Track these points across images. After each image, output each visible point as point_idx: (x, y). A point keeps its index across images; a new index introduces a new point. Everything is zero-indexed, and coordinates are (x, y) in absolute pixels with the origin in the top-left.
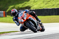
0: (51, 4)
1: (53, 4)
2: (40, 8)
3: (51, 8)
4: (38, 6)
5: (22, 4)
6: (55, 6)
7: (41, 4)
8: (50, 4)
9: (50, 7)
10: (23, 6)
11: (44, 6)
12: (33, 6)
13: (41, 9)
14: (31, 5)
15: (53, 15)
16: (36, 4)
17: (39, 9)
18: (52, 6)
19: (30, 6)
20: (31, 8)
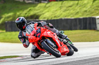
0: (74, 10)
1: (77, 11)
2: (55, 17)
3: (73, 18)
4: (52, 15)
5: (25, 11)
6: (80, 14)
7: (56, 10)
8: (72, 11)
9: (72, 16)
10: (26, 14)
11: (61, 15)
12: (43, 14)
13: (57, 20)
14: (40, 12)
15: (76, 29)
16: (48, 11)
17: (53, 19)
18: (76, 14)
19: (37, 14)
20: (40, 17)
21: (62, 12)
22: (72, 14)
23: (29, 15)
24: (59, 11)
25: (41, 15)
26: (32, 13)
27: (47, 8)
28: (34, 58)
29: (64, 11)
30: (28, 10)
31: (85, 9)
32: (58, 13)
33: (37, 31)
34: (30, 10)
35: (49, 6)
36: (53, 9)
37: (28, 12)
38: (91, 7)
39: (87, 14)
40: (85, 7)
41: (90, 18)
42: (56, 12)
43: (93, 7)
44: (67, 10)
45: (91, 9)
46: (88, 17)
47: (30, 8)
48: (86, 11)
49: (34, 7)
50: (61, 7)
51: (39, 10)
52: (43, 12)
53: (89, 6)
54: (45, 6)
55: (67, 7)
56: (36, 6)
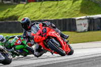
21: (41, 13)
22: (51, 15)
23: (8, 16)
24: (38, 12)
25: (20, 16)
26: (10, 14)
27: (26, 8)
28: (37, 57)
29: (43, 12)
30: (7, 11)
31: (64, 10)
32: (37, 14)
33: (43, 31)
34: (9, 11)
35: (28, 7)
36: (32, 10)
37: (7, 13)
38: (70, 8)
40: (64, 8)
41: (70, 19)
42: (35, 13)
43: (73, 8)
44: (47, 11)
45: (70, 10)
46: (67, 18)
47: (8, 9)
48: (65, 12)
49: (13, 8)
50: (40, 8)
51: (18, 10)
52: (22, 13)
53: (68, 7)
54: (24, 7)
55: (46, 8)
56: (15, 7)
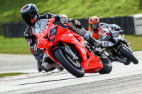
21: (84, 9)
27: (64, 3)
28: (47, 71)
31: (118, 5)
33: (51, 32)
39: (121, 11)
46: (122, 15)
48: (119, 8)
